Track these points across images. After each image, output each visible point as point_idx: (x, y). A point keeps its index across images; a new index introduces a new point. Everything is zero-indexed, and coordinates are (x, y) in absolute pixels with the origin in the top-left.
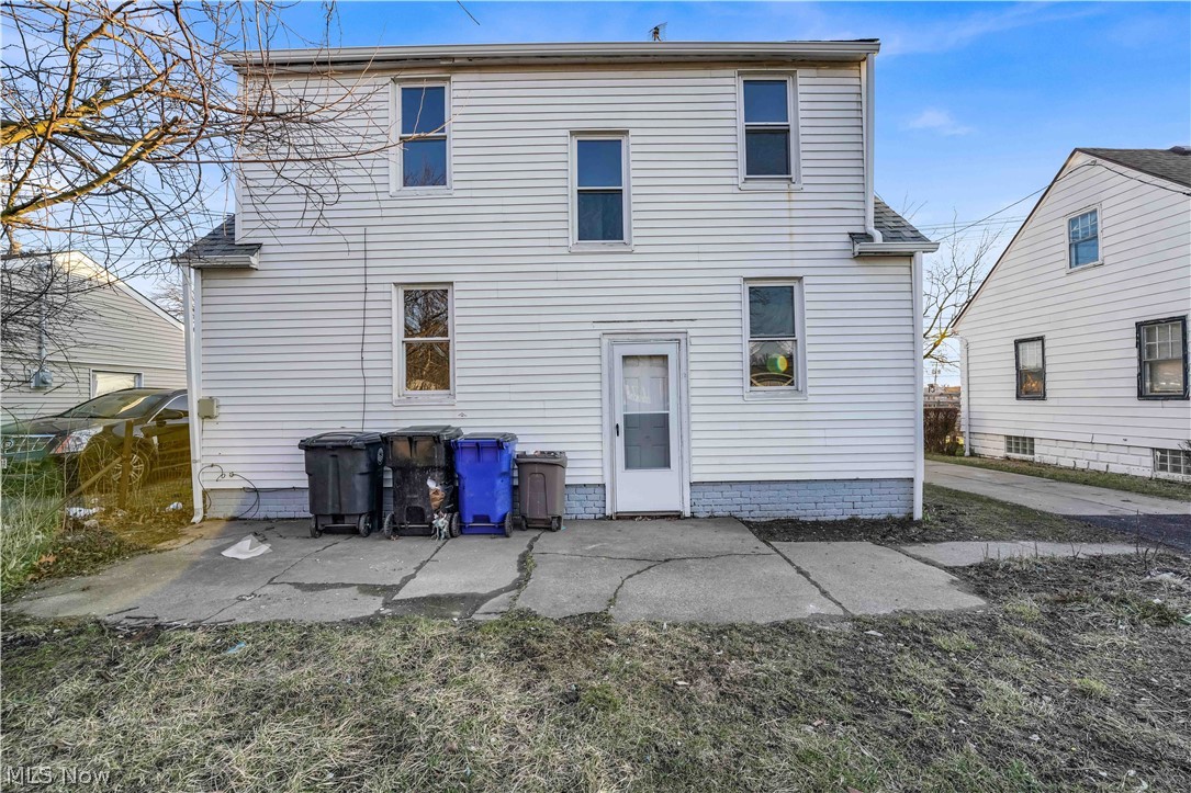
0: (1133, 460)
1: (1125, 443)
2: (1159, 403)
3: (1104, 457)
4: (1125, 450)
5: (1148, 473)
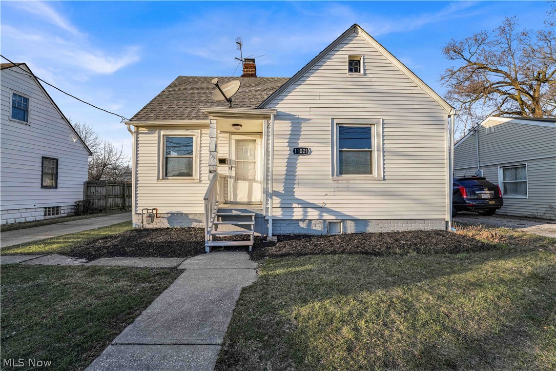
0: (38, 214)
1: (35, 207)
2: (48, 190)
3: (24, 215)
4: (34, 210)
5: (42, 218)
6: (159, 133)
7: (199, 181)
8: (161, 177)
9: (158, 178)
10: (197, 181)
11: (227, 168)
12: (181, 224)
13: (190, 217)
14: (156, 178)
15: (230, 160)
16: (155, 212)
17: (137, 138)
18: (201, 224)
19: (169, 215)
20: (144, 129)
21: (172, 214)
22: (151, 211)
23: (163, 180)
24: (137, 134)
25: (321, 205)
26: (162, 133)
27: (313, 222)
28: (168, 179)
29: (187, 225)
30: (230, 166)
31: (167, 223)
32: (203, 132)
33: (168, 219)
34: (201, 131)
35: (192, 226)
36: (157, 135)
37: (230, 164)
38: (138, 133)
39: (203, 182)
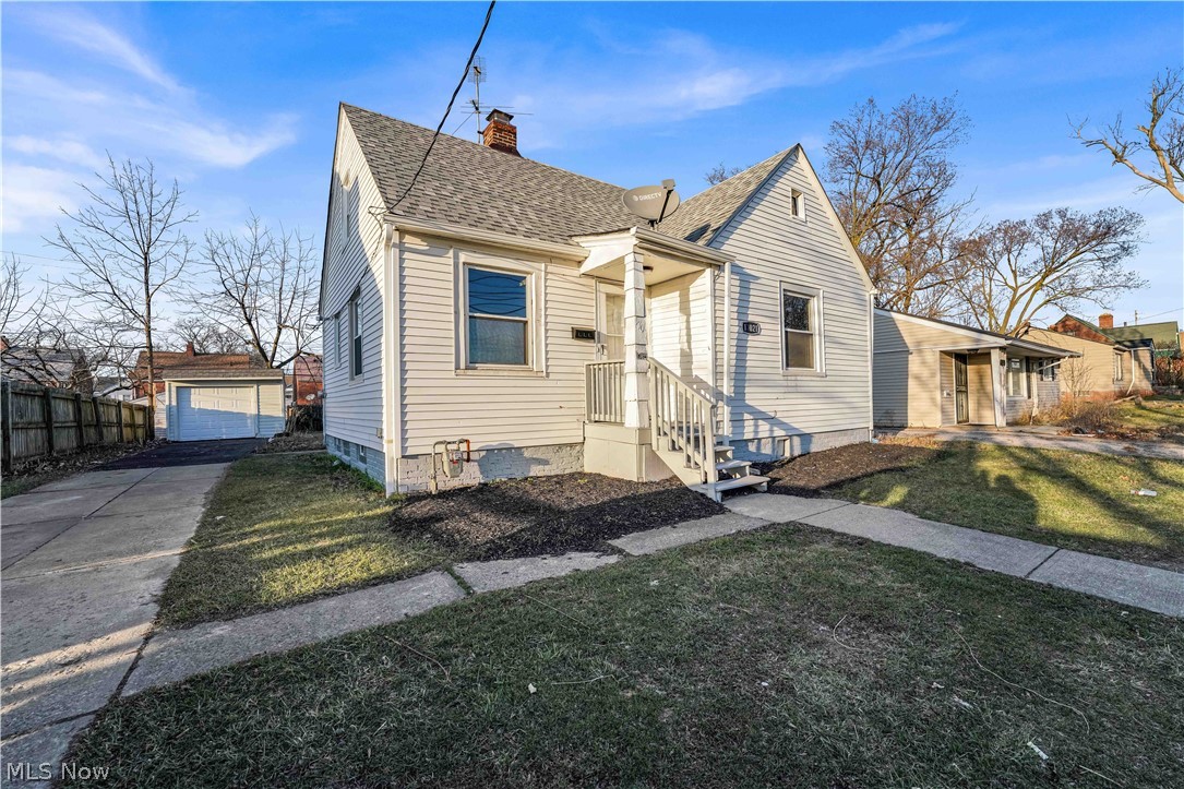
6: (456, 257)
7: (544, 374)
8: (463, 365)
9: (457, 368)
10: (540, 374)
11: (595, 350)
12: (509, 472)
13: (527, 454)
14: (453, 366)
15: (599, 333)
16: (463, 447)
17: (402, 260)
18: (547, 467)
19: (483, 453)
20: (418, 241)
21: (489, 451)
22: (454, 447)
23: (470, 372)
24: (402, 252)
25: (773, 415)
26: (464, 257)
27: (763, 441)
28: (476, 369)
29: (520, 473)
30: (599, 345)
31: (478, 474)
32: (550, 269)
33: (481, 463)
34: (546, 268)
35: (532, 474)
36: (451, 262)
37: (599, 342)
38: (402, 248)
39: (551, 376)
